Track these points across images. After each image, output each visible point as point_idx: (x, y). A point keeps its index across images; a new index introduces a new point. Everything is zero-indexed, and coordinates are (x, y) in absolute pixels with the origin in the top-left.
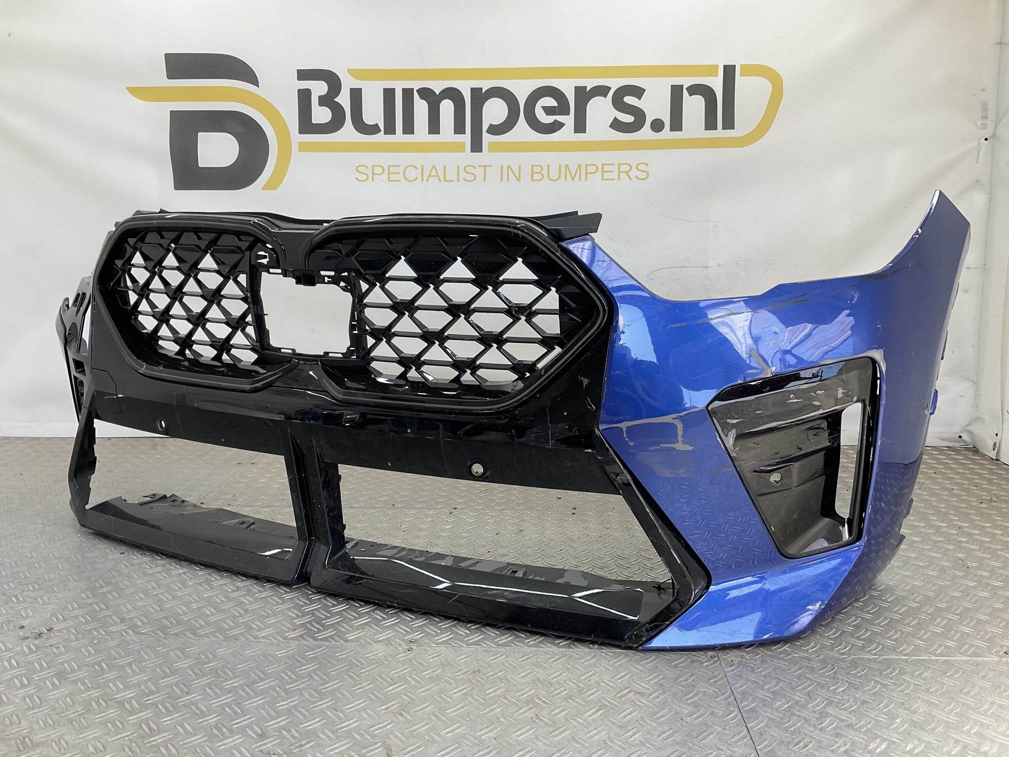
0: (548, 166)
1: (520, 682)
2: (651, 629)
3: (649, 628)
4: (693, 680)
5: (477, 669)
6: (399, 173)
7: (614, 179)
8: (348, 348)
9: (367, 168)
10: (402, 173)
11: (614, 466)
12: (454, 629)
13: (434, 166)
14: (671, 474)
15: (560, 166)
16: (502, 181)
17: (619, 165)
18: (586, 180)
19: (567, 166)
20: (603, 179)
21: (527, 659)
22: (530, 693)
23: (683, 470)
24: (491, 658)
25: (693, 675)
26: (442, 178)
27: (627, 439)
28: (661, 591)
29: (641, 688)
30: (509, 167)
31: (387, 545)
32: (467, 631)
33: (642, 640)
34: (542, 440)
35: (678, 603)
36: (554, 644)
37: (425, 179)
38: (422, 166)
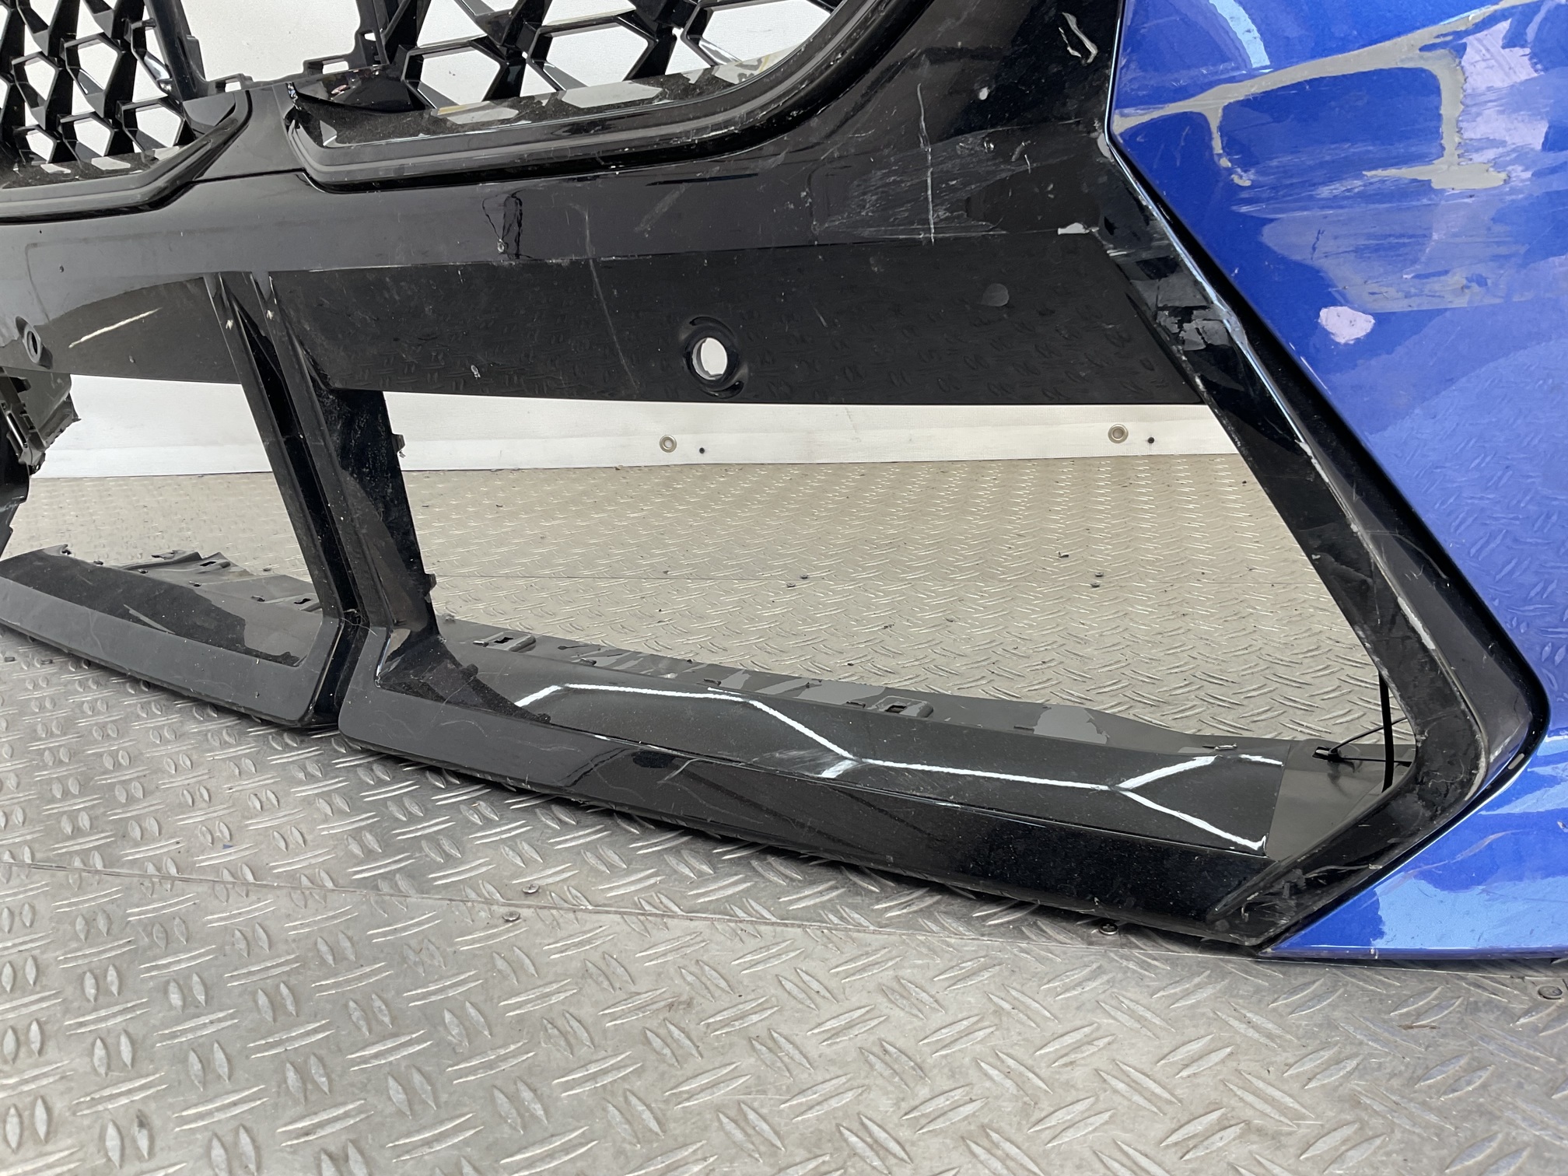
1: (813, 1054)
2: (1313, 884)
3: (1302, 884)
4: (1484, 1086)
5: (684, 998)
8: (360, 34)
11: (1173, 279)
12: (672, 860)
14: (1407, 296)
21: (863, 969)
22: (834, 1103)
23: (1457, 278)
24: (748, 958)
25: (1478, 1066)
27: (1225, 163)
28: (1342, 766)
29: (1268, 1109)
31: (599, 648)
32: (705, 868)
33: (1274, 924)
34: (903, 212)
35: (1420, 798)
36: (968, 921)
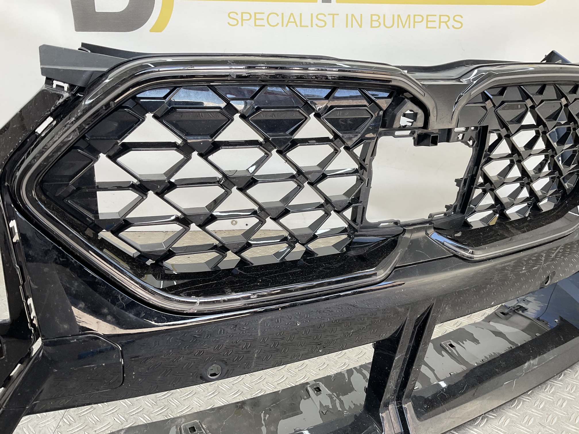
0: (384, 16)
6: (263, 19)
7: (435, 28)
9: (237, 14)
10: (266, 18)
13: (292, 14)
15: (393, 15)
16: (347, 27)
17: (440, 16)
18: (414, 27)
19: (399, 16)
20: (427, 27)
26: (299, 24)
30: (353, 15)
37: (285, 24)
38: (283, 14)
